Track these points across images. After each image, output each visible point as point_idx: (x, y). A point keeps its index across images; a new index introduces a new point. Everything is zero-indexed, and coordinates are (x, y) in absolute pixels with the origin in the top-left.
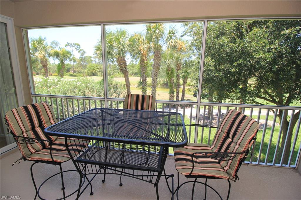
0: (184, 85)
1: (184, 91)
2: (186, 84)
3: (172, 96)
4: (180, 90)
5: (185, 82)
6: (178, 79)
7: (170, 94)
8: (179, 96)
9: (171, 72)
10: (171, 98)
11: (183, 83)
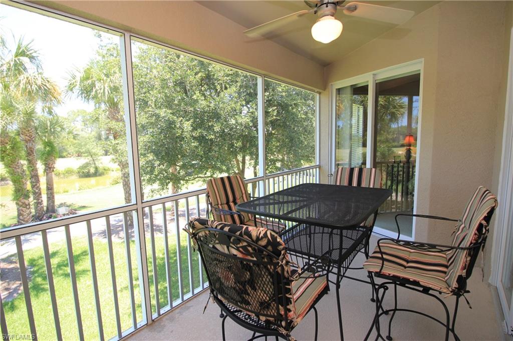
0: (50, 174)
1: (50, 188)
2: (53, 171)
3: (24, 203)
4: (41, 187)
5: (50, 168)
6: (32, 163)
7: (18, 200)
8: (42, 201)
9: (13, 148)
10: (24, 209)
11: (45, 170)
